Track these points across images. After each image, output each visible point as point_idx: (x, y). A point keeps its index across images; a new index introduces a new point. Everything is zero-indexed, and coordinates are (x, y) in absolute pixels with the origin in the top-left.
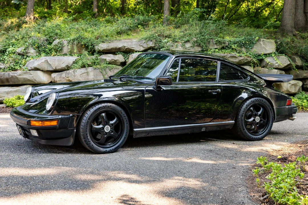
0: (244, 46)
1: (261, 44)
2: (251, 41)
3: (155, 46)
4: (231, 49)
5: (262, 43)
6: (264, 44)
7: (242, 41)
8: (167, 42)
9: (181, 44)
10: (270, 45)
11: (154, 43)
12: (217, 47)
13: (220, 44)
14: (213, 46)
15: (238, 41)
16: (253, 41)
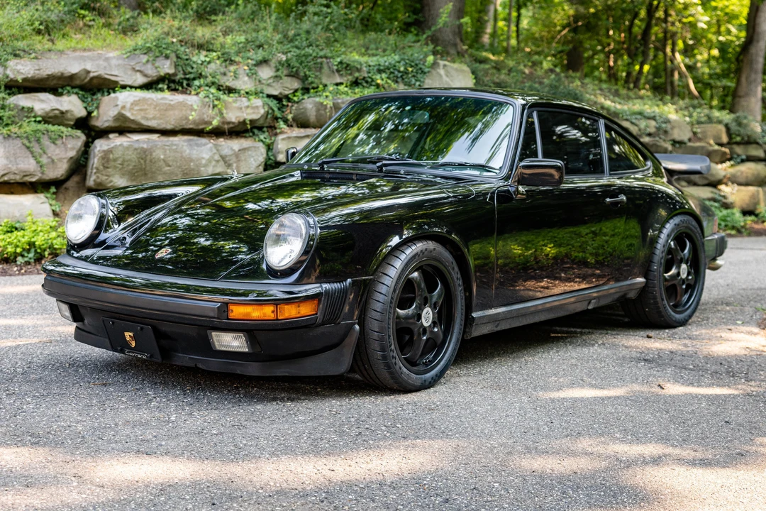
0: (403, 79)
1: (441, 76)
2: (416, 65)
3: (175, 75)
4: (373, 87)
5: (442, 72)
6: (447, 76)
7: (397, 64)
8: (209, 63)
9: (246, 68)
10: (460, 77)
11: (173, 64)
12: (342, 81)
13: (349, 72)
14: (329, 76)
15: (387, 64)
16: (423, 67)
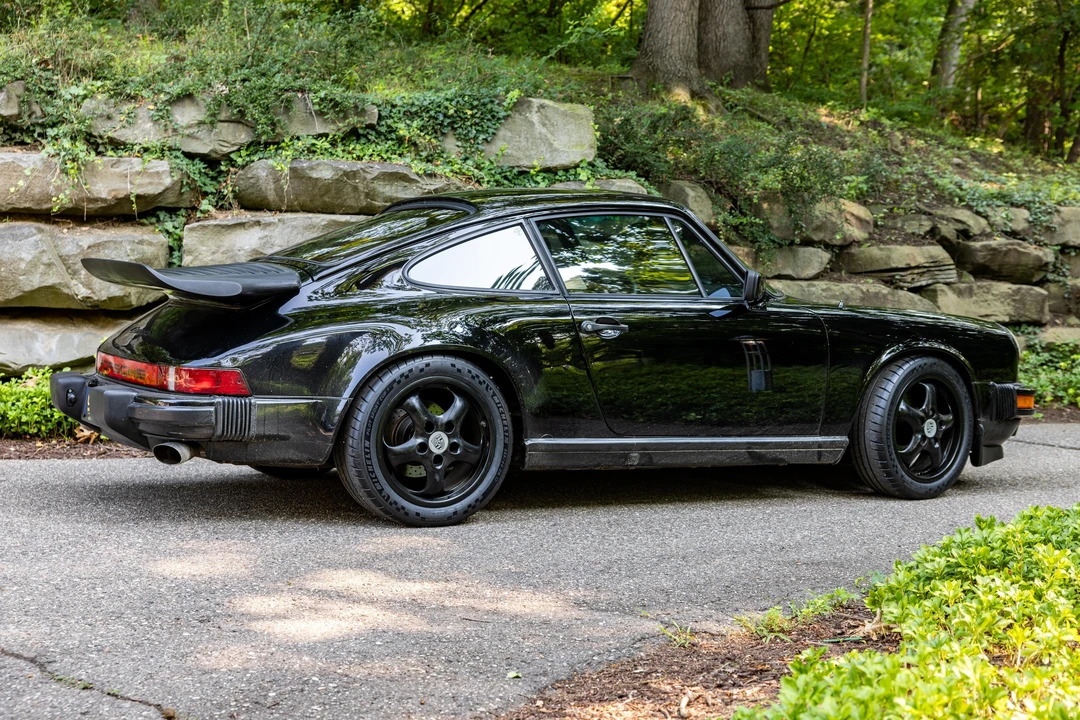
0: (454, 129)
1: (532, 124)
2: (484, 105)
3: (15, 117)
4: (390, 142)
5: (535, 117)
6: (544, 125)
7: (447, 104)
8: (85, 98)
9: (152, 107)
10: (572, 127)
11: (14, 99)
12: (327, 131)
13: (341, 115)
14: (305, 123)
15: (425, 103)
16: (496, 108)
